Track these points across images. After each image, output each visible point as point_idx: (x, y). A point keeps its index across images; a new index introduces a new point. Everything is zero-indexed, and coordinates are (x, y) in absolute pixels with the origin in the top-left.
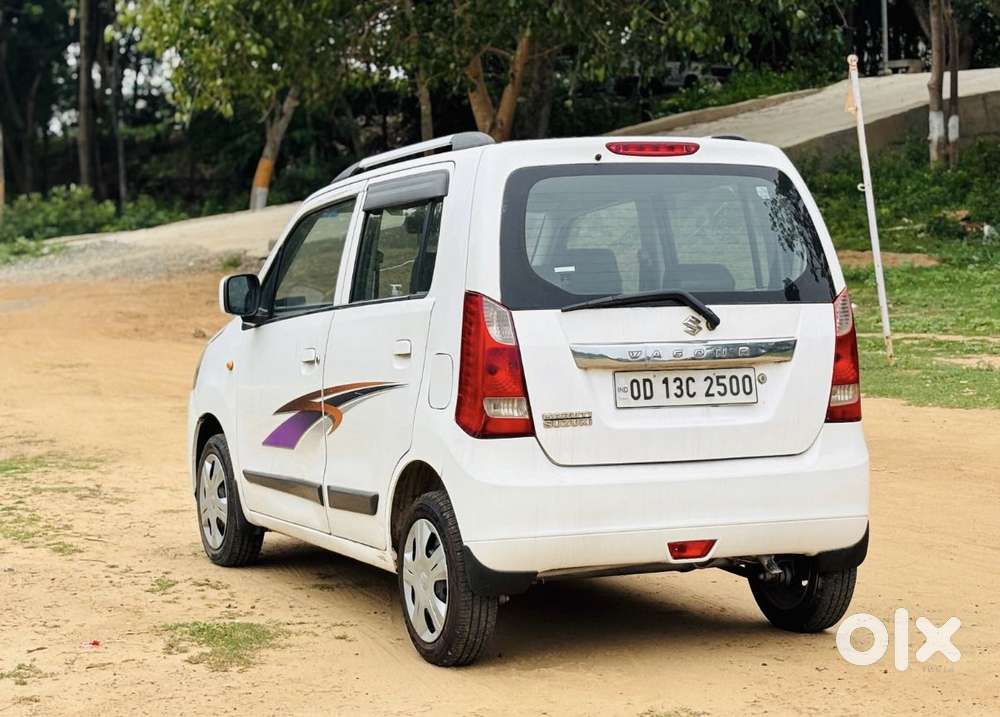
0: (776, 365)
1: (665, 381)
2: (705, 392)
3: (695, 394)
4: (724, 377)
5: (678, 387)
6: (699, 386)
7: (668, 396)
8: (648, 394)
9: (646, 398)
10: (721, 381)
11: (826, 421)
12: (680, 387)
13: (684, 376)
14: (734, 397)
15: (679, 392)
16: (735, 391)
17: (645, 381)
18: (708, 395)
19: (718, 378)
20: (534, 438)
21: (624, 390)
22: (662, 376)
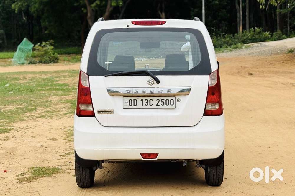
0: (184, 96)
1: (142, 100)
2: (156, 104)
3: (152, 105)
4: (164, 99)
5: (146, 102)
6: (154, 102)
7: (142, 105)
8: (135, 104)
9: (134, 105)
10: (163, 101)
11: (204, 115)
12: (147, 102)
13: (149, 99)
14: (166, 106)
15: (146, 104)
16: (167, 104)
17: (134, 100)
18: (157, 105)
19: (162, 100)
20: (95, 117)
21: (126, 103)
22: (140, 98)
